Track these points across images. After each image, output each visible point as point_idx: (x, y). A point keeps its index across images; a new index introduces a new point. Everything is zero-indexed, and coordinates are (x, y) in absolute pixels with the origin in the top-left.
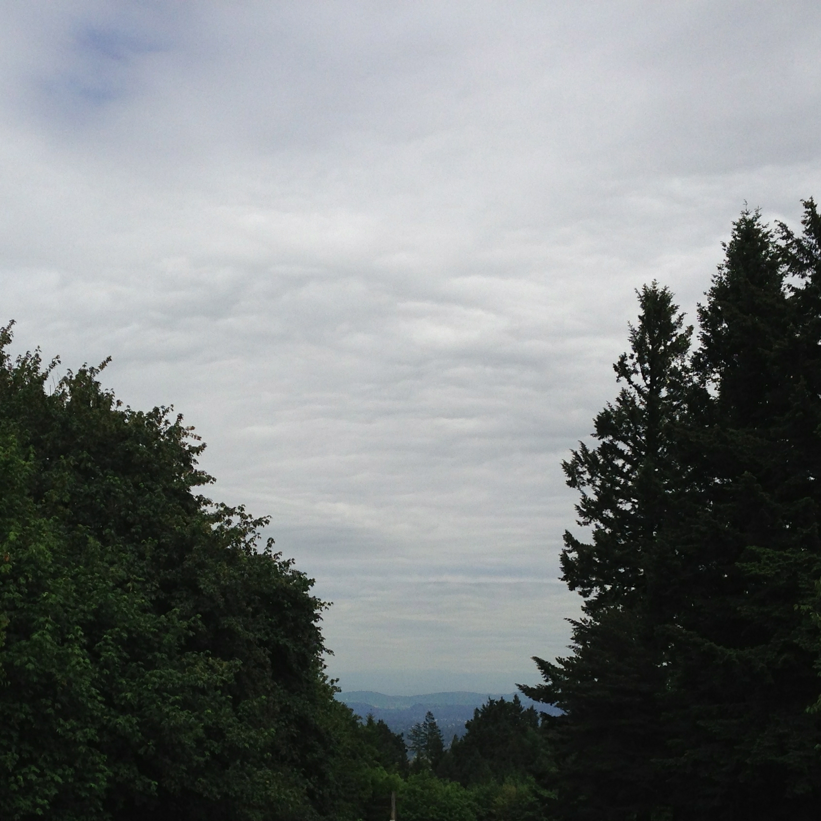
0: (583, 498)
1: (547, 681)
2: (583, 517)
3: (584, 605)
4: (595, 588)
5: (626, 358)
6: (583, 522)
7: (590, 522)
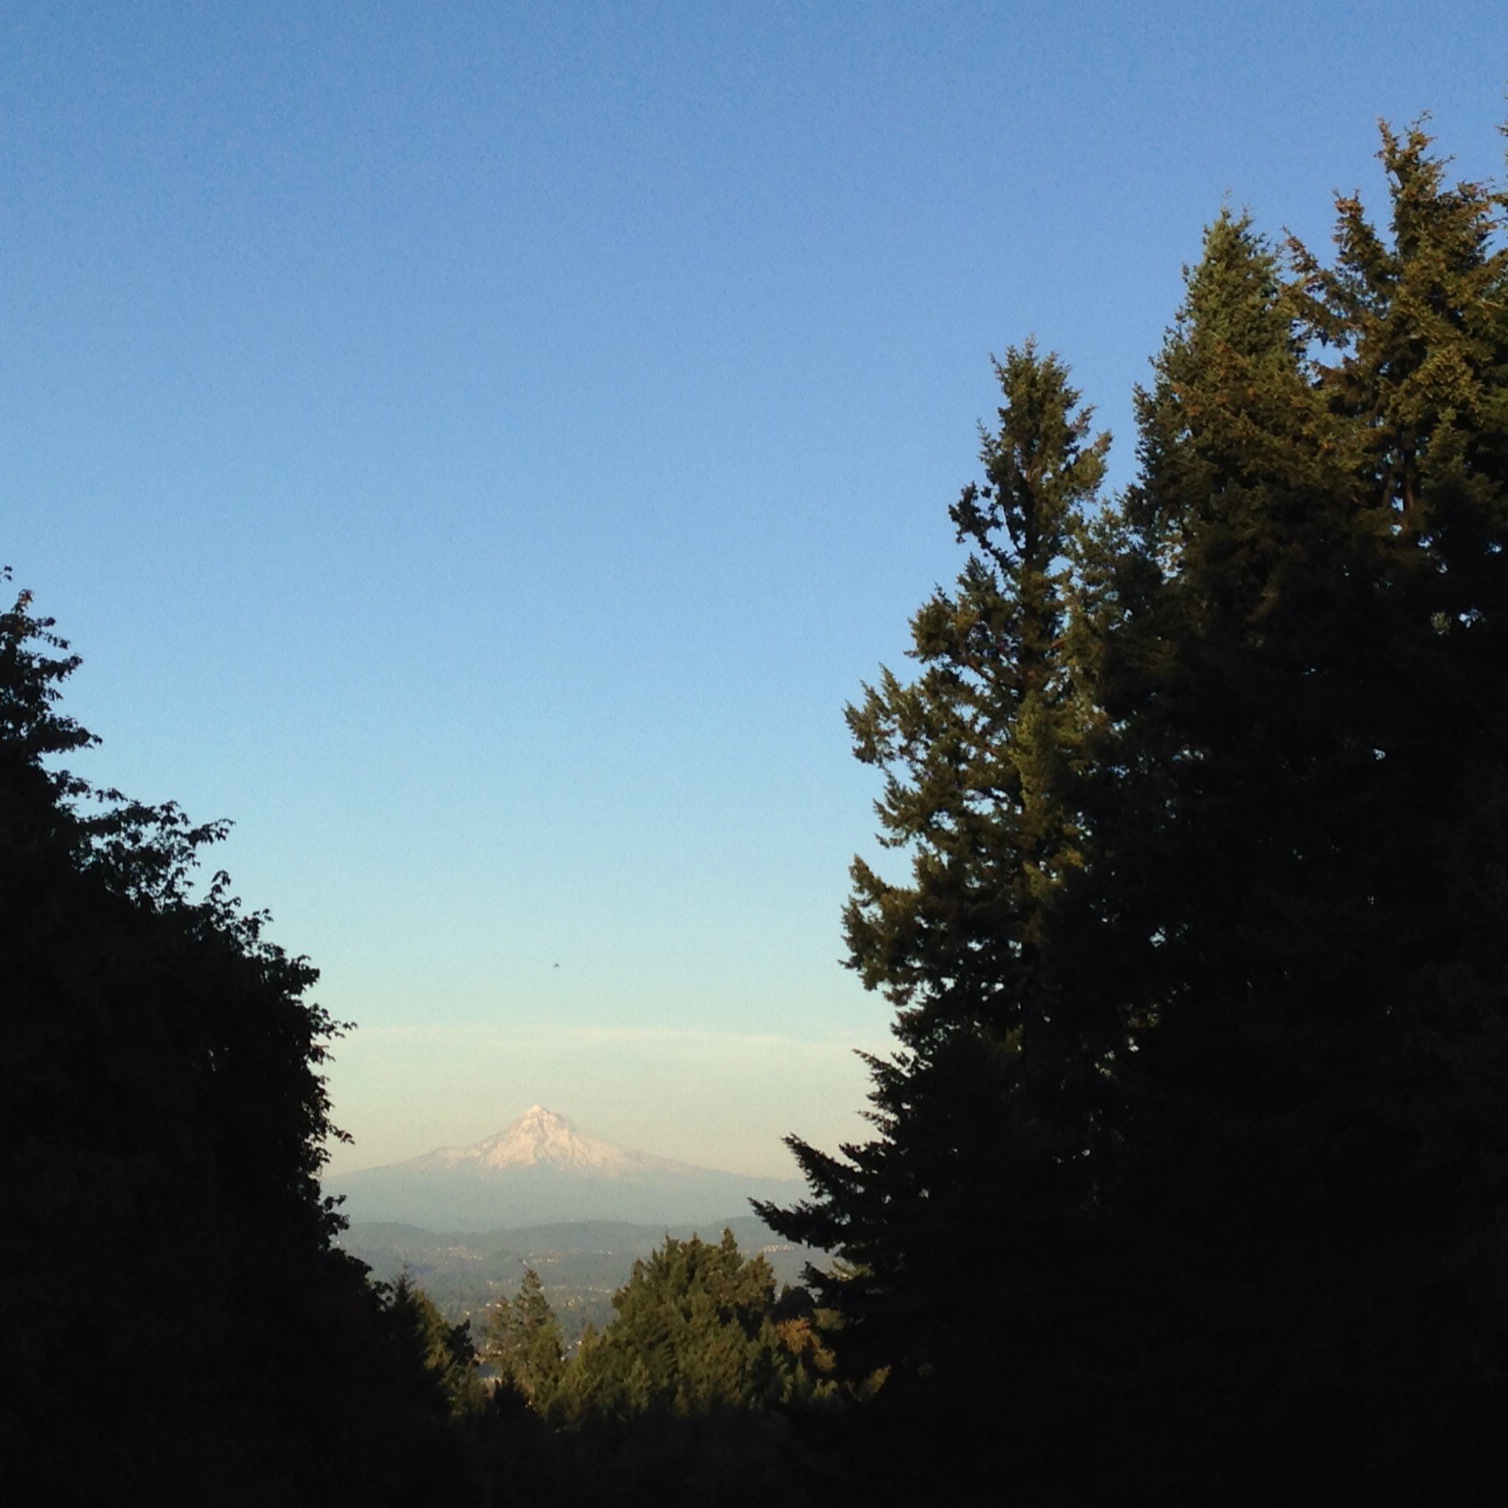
0: (890, 787)
1: (818, 1194)
2: (891, 829)
3: (897, 1022)
4: (919, 985)
5: (974, 494)
6: (891, 839)
7: (907, 838)
